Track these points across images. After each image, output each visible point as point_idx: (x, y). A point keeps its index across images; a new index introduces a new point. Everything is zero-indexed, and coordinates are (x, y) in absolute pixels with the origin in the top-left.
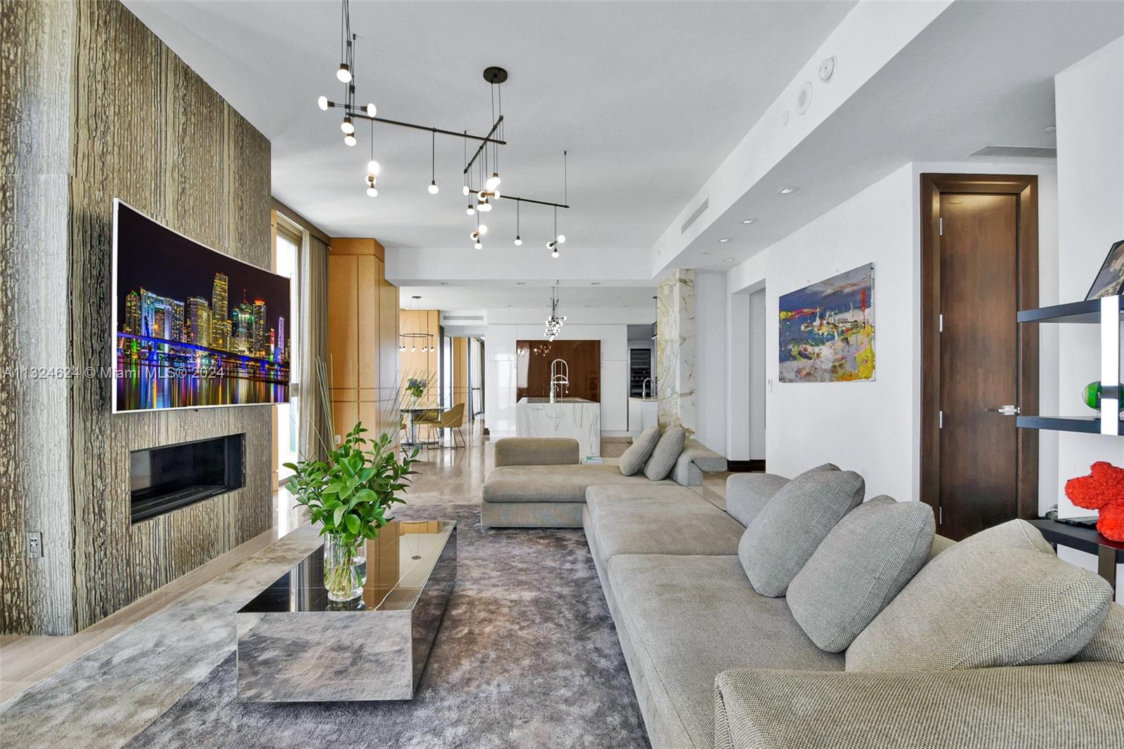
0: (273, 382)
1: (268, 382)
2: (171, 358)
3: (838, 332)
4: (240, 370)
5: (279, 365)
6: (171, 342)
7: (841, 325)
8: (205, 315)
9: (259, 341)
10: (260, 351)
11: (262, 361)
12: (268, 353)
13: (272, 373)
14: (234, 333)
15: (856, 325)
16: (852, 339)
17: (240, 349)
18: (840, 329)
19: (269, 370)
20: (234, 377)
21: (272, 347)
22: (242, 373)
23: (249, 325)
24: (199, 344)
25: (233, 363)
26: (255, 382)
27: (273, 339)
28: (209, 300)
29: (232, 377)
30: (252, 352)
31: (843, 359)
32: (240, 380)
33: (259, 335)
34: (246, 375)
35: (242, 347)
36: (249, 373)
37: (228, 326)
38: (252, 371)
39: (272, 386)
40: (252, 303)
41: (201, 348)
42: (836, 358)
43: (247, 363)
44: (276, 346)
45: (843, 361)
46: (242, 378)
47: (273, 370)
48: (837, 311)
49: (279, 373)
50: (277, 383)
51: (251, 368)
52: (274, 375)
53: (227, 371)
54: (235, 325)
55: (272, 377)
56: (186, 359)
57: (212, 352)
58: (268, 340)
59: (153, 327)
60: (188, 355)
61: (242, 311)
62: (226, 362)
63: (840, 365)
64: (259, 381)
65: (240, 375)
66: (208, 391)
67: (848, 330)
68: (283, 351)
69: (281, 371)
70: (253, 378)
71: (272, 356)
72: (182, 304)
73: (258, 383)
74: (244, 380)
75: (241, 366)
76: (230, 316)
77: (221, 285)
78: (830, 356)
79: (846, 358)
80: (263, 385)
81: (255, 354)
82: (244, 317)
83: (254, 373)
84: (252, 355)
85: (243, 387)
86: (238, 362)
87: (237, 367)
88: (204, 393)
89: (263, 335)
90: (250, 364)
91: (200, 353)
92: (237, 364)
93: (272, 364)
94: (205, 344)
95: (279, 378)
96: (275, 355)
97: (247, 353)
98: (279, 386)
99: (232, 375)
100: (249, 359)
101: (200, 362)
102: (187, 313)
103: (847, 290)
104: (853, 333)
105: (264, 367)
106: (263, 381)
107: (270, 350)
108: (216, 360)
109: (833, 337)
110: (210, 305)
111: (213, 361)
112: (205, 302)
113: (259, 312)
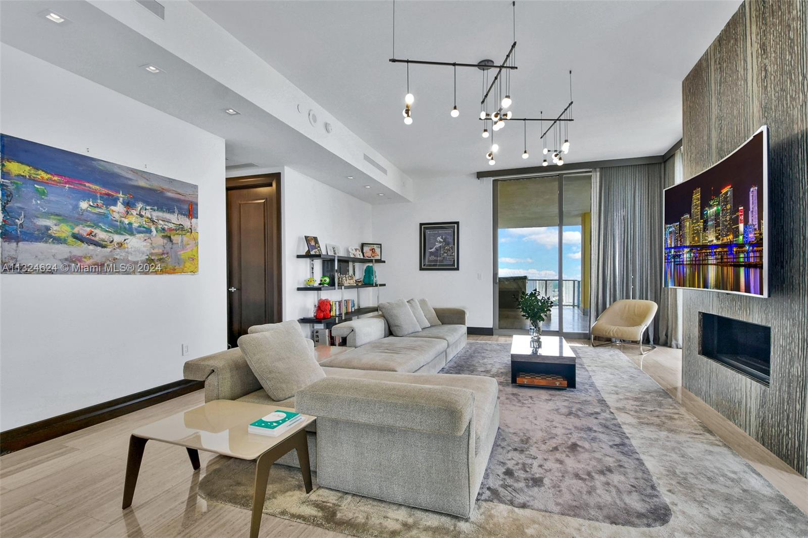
0: (743, 266)
1: (737, 266)
2: (674, 257)
3: (156, 229)
4: (710, 258)
5: (751, 244)
6: (675, 247)
7: (161, 222)
8: (688, 223)
9: (727, 225)
10: (727, 235)
11: (730, 245)
12: (736, 233)
13: (742, 255)
14: (705, 230)
15: (180, 228)
16: (176, 238)
17: (710, 239)
18: (160, 227)
19: (738, 253)
20: (706, 264)
21: (741, 227)
22: (712, 260)
23: (717, 214)
24: (685, 245)
25: (705, 253)
26: (722, 266)
27: (742, 218)
29: (703, 264)
30: (719, 239)
31: (163, 254)
32: (710, 266)
33: (726, 221)
34: (715, 262)
35: (711, 238)
36: (717, 259)
37: (701, 224)
38: (720, 257)
39: (742, 270)
40: (719, 194)
41: (686, 247)
42: (153, 251)
43: (715, 250)
44: (746, 222)
45: (164, 256)
46: (711, 264)
47: (743, 252)
48: (156, 208)
49: (751, 254)
51: (719, 255)
52: (744, 257)
53: (700, 260)
54: (706, 222)
55: (742, 260)
56: (680, 255)
57: (692, 247)
58: (736, 221)
59: (668, 242)
60: (681, 253)
61: (710, 207)
62: (700, 253)
63: (160, 260)
64: (727, 266)
65: (710, 262)
66: (689, 275)
67: (171, 230)
68: (756, 227)
69: (753, 251)
70: (721, 264)
71: (741, 237)
72: (678, 223)
73: (725, 268)
74: (713, 266)
75: (711, 254)
76: (702, 214)
77: (697, 196)
78: (144, 249)
79: (167, 253)
80: (731, 269)
81: (722, 240)
82: (711, 211)
83: (722, 259)
84: (720, 242)
85: (712, 273)
86: (708, 251)
87: (707, 255)
88: (688, 278)
89: (731, 219)
90: (718, 250)
91: (686, 250)
92: (707, 253)
93: (741, 246)
94: (688, 244)
95: (752, 260)
97: (715, 242)
98: (752, 271)
99: (704, 263)
100: (716, 246)
101: (686, 256)
103: (170, 194)
104: (177, 234)
105: (731, 250)
106: (731, 265)
107: (738, 231)
108: (694, 253)
109: (149, 231)
110: (691, 216)
111: (692, 254)
112: (688, 216)
113: (726, 198)
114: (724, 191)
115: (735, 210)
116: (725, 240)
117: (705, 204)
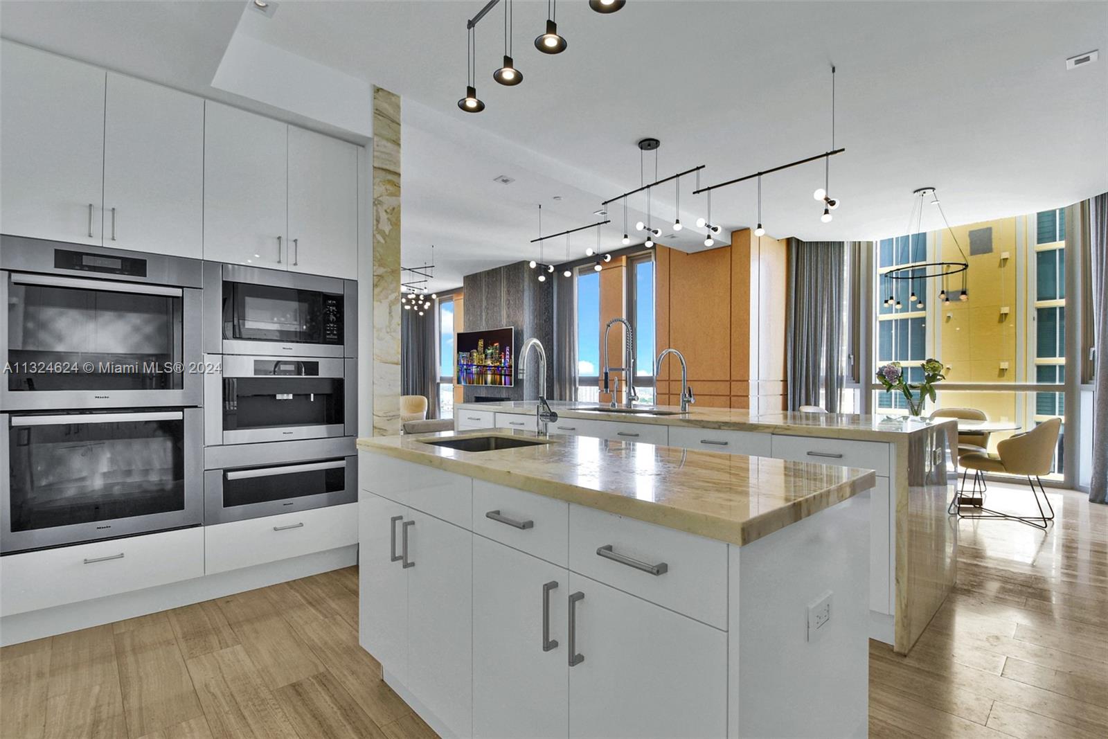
1: (501, 375)
2: (466, 370)
5: (507, 368)
6: (467, 365)
8: (476, 354)
9: (497, 359)
11: (498, 367)
12: (501, 362)
14: (486, 358)
19: (501, 370)
20: (486, 374)
21: (503, 360)
22: (489, 372)
23: (492, 354)
27: (503, 357)
28: (477, 349)
35: (489, 362)
36: (491, 372)
37: (484, 356)
38: (494, 371)
39: (503, 377)
40: (493, 345)
49: (507, 371)
50: (508, 375)
53: (483, 372)
54: (486, 356)
55: (503, 373)
56: (471, 369)
57: (478, 366)
58: (501, 358)
59: (462, 362)
61: (489, 349)
62: (483, 369)
68: (509, 361)
70: (493, 374)
72: (469, 353)
73: (496, 376)
74: (489, 375)
76: (484, 352)
77: (481, 343)
80: (498, 376)
82: (489, 352)
85: (489, 378)
86: (487, 368)
87: (486, 370)
88: (475, 380)
89: (498, 356)
91: (474, 367)
93: (503, 368)
94: (475, 364)
96: (504, 364)
97: (491, 365)
98: (507, 377)
100: (492, 367)
101: (474, 369)
102: (470, 356)
110: (477, 351)
111: (478, 369)
112: (475, 351)
113: (496, 348)
114: (495, 345)
115: (500, 354)
116: (496, 364)
117: (485, 347)
